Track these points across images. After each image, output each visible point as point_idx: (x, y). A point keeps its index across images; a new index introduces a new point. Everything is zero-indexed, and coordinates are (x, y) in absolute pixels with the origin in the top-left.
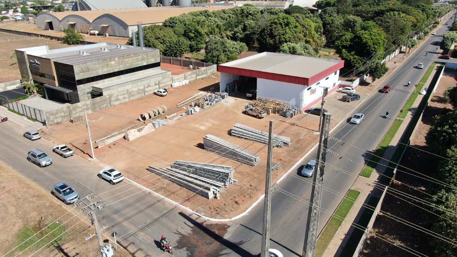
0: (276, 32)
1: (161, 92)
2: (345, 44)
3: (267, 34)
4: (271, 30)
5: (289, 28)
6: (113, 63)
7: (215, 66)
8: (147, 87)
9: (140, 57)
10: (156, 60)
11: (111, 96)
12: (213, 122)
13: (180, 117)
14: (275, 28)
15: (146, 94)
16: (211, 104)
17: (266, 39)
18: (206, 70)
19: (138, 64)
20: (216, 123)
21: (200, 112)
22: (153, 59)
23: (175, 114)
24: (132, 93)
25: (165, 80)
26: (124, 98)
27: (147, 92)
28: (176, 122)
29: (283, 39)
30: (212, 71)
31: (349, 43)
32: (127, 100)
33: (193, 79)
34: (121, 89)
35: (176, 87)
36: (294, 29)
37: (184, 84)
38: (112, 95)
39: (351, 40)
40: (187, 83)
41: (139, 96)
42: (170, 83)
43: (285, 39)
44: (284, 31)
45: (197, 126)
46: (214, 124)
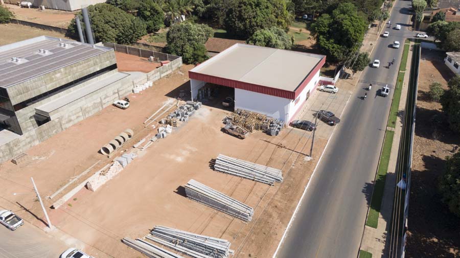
0: (246, 14)
1: (122, 104)
2: (323, 29)
3: (236, 16)
4: (240, 11)
5: (260, 9)
6: (58, 75)
7: (180, 58)
8: (105, 98)
9: (92, 62)
10: (111, 62)
11: (60, 119)
12: (190, 148)
13: (149, 144)
14: (245, 10)
15: (104, 106)
16: (184, 120)
17: (234, 22)
18: (171, 65)
19: (90, 71)
20: (194, 150)
21: (173, 133)
22: (108, 62)
23: (144, 140)
24: (87, 110)
25: (126, 86)
26: (78, 117)
27: (104, 104)
28: (146, 152)
29: (255, 24)
30: (176, 65)
31: (327, 29)
32: (81, 119)
33: (157, 79)
34: (73, 108)
35: (138, 92)
36: (265, 10)
37: (148, 87)
38: (62, 117)
39: (330, 25)
40: (151, 85)
41: (96, 110)
42: (131, 88)
43: (257, 23)
44: (255, 13)
45: (172, 157)
46: (192, 153)
